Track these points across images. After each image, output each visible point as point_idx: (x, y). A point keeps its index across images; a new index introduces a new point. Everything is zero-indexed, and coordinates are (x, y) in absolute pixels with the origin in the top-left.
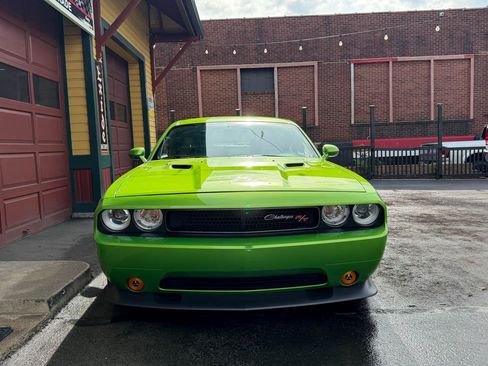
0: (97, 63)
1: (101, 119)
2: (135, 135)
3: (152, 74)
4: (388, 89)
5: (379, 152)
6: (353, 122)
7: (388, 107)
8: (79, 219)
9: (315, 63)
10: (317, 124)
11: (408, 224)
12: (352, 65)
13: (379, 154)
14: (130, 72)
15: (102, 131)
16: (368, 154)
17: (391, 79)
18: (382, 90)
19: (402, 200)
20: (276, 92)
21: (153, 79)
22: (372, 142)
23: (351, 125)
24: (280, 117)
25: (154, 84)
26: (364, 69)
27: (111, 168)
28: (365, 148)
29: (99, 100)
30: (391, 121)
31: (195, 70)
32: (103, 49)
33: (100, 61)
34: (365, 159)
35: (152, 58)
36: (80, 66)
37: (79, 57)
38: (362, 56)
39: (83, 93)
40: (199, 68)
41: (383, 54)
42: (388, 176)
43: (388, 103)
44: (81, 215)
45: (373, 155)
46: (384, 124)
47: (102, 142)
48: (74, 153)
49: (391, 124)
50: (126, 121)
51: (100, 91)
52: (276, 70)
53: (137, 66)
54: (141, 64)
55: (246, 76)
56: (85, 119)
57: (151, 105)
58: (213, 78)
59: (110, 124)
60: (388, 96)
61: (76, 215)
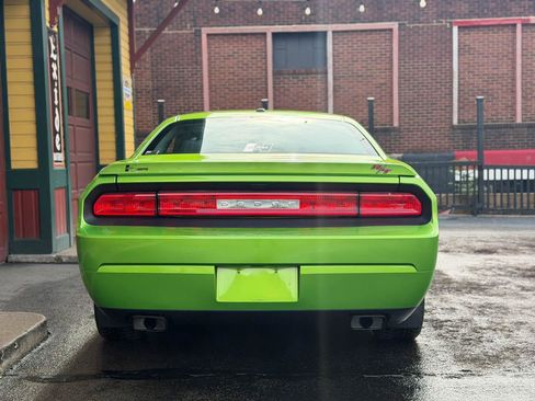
0: (51, 32)
1: (54, 116)
2: (101, 138)
3: (131, 44)
4: (514, 68)
5: (491, 171)
6: (455, 122)
7: (514, 98)
8: (18, 263)
9: (395, 26)
10: (396, 124)
11: (508, 279)
12: (455, 29)
13: (490, 175)
14: (96, 41)
15: (55, 133)
16: (473, 174)
17: (519, 52)
18: (504, 69)
19: (514, 246)
20: (330, 71)
21: (131, 51)
22: (480, 154)
23: (453, 127)
24: (336, 112)
25: (134, 58)
26: (474, 34)
27: (67, 188)
28: (468, 165)
29: (53, 87)
30: (519, 121)
31: (198, 34)
32: (60, 11)
33: (55, 29)
34: (468, 182)
35: (130, 18)
36: (27, 37)
37: (25, 24)
38: (471, 14)
39: (29, 77)
40: (205, 31)
41: (506, 12)
42: (506, 211)
43: (514, 92)
44: (21, 257)
45: (481, 175)
46: (506, 126)
47: (56, 151)
48: (14, 166)
49: (519, 126)
50: (88, 118)
51: (54, 75)
52: (330, 35)
53: (108, 32)
54: (114, 28)
55: (282, 44)
56: (31, 116)
57: (127, 92)
58: (228, 48)
59: (67, 122)
60: (514, 79)
61: (13, 257)
